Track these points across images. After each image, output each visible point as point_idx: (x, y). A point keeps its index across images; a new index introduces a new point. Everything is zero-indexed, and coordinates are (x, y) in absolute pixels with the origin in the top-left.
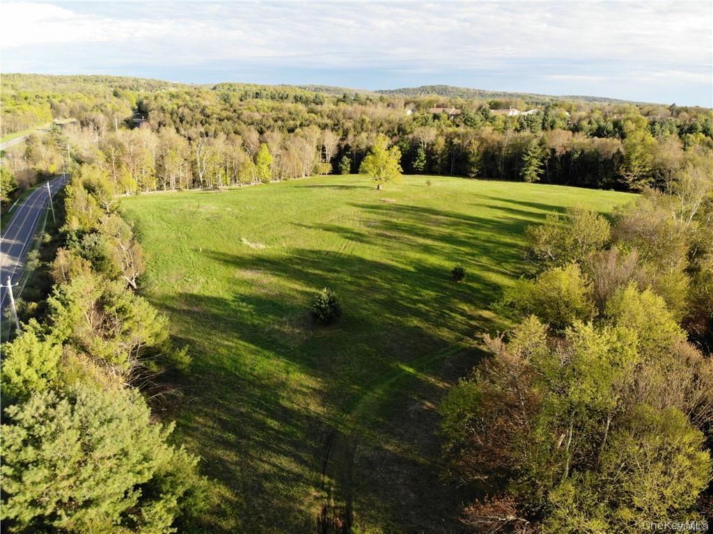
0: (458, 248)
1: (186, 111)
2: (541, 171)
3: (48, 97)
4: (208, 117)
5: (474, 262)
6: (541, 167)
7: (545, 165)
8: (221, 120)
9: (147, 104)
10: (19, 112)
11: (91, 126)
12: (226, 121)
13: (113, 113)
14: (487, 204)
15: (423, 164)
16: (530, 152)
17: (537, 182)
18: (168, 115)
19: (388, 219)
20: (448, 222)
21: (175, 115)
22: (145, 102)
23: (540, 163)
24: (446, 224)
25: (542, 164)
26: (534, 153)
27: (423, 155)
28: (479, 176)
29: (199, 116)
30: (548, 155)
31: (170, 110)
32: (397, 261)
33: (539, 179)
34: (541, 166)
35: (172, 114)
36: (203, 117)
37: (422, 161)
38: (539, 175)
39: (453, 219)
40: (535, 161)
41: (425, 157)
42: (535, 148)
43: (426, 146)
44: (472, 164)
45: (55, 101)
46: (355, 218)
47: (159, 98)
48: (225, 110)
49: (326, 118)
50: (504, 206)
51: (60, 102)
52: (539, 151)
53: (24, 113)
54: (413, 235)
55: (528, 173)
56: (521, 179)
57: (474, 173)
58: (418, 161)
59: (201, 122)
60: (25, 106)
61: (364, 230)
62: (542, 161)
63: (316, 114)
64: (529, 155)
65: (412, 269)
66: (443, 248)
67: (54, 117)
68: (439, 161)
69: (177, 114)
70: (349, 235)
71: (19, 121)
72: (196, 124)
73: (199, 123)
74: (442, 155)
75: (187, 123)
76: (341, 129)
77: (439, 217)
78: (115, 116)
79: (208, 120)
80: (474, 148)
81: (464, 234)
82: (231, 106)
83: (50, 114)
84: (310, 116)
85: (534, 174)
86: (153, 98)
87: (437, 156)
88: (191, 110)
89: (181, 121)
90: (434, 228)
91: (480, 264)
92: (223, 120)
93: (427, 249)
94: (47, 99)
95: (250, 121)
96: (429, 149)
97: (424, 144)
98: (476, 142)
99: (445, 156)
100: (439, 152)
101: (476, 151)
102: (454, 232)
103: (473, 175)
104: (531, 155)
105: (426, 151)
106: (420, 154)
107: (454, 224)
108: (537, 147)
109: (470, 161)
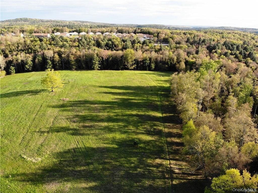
0: (118, 124)
2: (100, 66)
5: (130, 131)
14: (102, 91)
15: (51, 67)
17: (99, 70)
19: (78, 113)
20: (101, 108)
24: (102, 110)
27: (50, 63)
28: (76, 69)
30: (101, 59)
32: (107, 143)
34: (99, 64)
37: (50, 65)
39: (101, 105)
40: (97, 62)
41: (51, 63)
42: (96, 57)
44: (73, 65)
46: (63, 118)
50: (108, 92)
54: (98, 122)
55: (95, 67)
56: (93, 69)
57: (74, 68)
58: (49, 65)
61: (74, 126)
62: (99, 62)
65: (116, 146)
66: (114, 126)
68: (58, 64)
70: (71, 131)
74: (58, 62)
77: (96, 105)
80: (72, 58)
81: (113, 114)
85: (97, 67)
87: (56, 63)
90: (101, 114)
91: (132, 131)
93: (110, 130)
96: (52, 59)
97: (49, 57)
98: (72, 56)
99: (60, 62)
100: (57, 61)
101: (73, 59)
102: (109, 114)
103: (74, 69)
104: (96, 60)
105: (51, 61)
106: (49, 62)
107: (104, 109)
108: (97, 57)
109: (72, 64)
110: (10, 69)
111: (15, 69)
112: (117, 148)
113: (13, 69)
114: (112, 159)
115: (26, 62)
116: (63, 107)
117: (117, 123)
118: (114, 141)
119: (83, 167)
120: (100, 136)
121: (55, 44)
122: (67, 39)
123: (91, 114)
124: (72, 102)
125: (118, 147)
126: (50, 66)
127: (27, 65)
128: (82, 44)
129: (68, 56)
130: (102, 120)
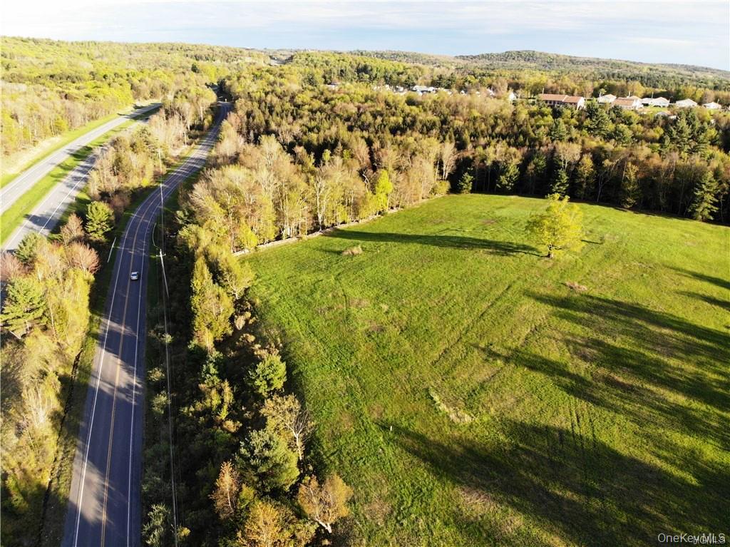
0: (724, 414)
1: (275, 100)
2: (715, 209)
3: (128, 75)
4: (298, 106)
6: (715, 204)
7: (719, 202)
8: (313, 112)
9: (230, 86)
10: (100, 97)
11: (177, 116)
12: (318, 113)
13: (197, 100)
14: (700, 292)
15: (564, 189)
16: (704, 186)
17: (708, 221)
18: (256, 104)
19: (601, 337)
20: (681, 345)
21: (263, 104)
22: (228, 83)
23: (714, 199)
24: (682, 350)
25: (717, 201)
26: (708, 187)
27: (565, 178)
28: (636, 209)
29: (288, 106)
30: (724, 190)
31: (257, 98)
32: (666, 459)
33: (712, 218)
34: (714, 202)
35: (260, 102)
36: (293, 108)
37: (563, 185)
38: (711, 213)
39: (681, 335)
40: (709, 197)
41: (567, 180)
42: (710, 181)
43: (566, 165)
44: (628, 194)
45: (135, 81)
46: (558, 336)
47: (242, 79)
48: (316, 98)
49: (430, 113)
50: (721, 298)
51: (140, 81)
52: (715, 185)
53: (104, 97)
54: (655, 384)
55: (700, 210)
56: (690, 216)
57: (630, 204)
58: (559, 183)
59: (292, 114)
60: (106, 89)
61: (582, 368)
62: (716, 196)
63: (417, 106)
64: (702, 189)
65: (694, 481)
66: (707, 415)
67: (135, 99)
68: (584, 186)
69: (266, 103)
70: (567, 381)
71: (101, 107)
72: (287, 116)
73: (289, 115)
74: (587, 178)
75: (277, 114)
76: (451, 129)
77: (666, 331)
78: (200, 103)
79: (299, 111)
80: (632, 172)
81: (715, 376)
82: (322, 94)
83: (131, 96)
84: (411, 110)
85: (706, 213)
86: (236, 79)
87: (582, 180)
88: (279, 97)
89: (271, 112)
90: (673, 362)
92: (315, 112)
93: (689, 423)
94: (126, 78)
95: (345, 115)
96: (572, 169)
97: (565, 163)
98: (634, 167)
99: (592, 180)
100: (586, 175)
101: (633, 177)
102: (700, 371)
103: (629, 206)
104: (706, 189)
105: (568, 172)
106: (561, 176)
107: (690, 350)
108: (713, 179)
109: (626, 189)
110: (463, 181)
111: (473, 182)
112: (693, 486)
113: (467, 181)
114: (666, 514)
115: (505, 168)
116: (566, 307)
117: (721, 409)
118: (691, 460)
119: (571, 493)
120: (650, 430)
121: (592, 127)
122: (630, 117)
123: (642, 351)
124: (595, 301)
125: (698, 485)
126: (562, 187)
127: (504, 177)
128: (674, 136)
129: (621, 166)
130: (673, 384)
